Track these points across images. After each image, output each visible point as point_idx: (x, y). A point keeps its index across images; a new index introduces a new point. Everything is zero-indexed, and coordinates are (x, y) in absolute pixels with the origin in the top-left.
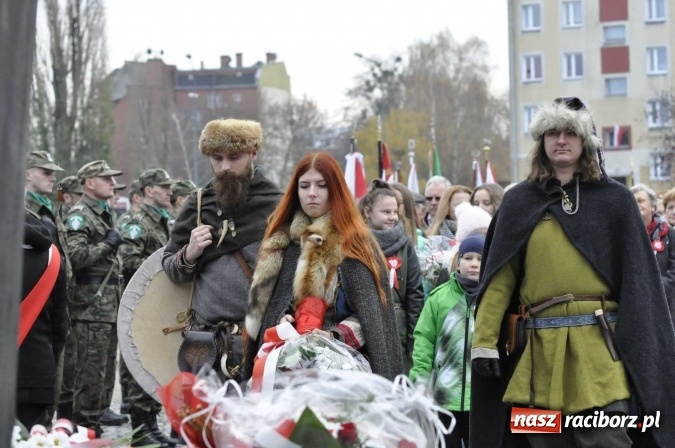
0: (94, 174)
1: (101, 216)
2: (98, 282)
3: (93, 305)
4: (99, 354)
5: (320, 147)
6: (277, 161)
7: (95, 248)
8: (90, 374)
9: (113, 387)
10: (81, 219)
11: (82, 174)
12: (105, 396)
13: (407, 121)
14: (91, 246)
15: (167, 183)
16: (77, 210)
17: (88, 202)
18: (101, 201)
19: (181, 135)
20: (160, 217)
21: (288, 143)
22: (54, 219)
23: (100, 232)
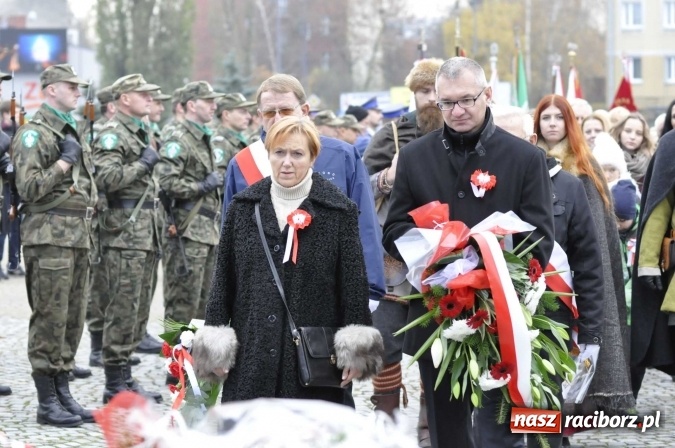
0: (130, 88)
1: (137, 134)
2: (132, 205)
3: (126, 231)
4: (133, 284)
5: (411, 37)
6: (365, 50)
7: (130, 168)
8: (122, 306)
9: (147, 319)
10: (115, 137)
11: (117, 88)
12: (138, 329)
14: (125, 166)
15: (211, 96)
16: (111, 127)
17: (123, 119)
18: (136, 118)
19: (266, 21)
20: (202, 134)
21: (377, 32)
22: (78, 139)
23: (135, 151)
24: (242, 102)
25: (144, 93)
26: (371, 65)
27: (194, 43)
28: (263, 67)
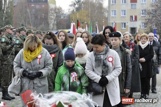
0: (8, 28)
1: (10, 38)
2: (8, 55)
3: (7, 60)
4: (8, 72)
5: (63, 18)
6: (52, 21)
7: (8, 46)
8: (6, 77)
10: (5, 39)
11: (5, 28)
13: (83, 13)
15: (25, 30)
16: (4, 37)
17: (6, 35)
18: (9, 35)
19: (30, 14)
20: (24, 38)
21: (55, 17)
23: (9, 42)
24: (32, 32)
25: (11, 29)
26: (53, 25)
27: (13, 19)
28: (29, 25)
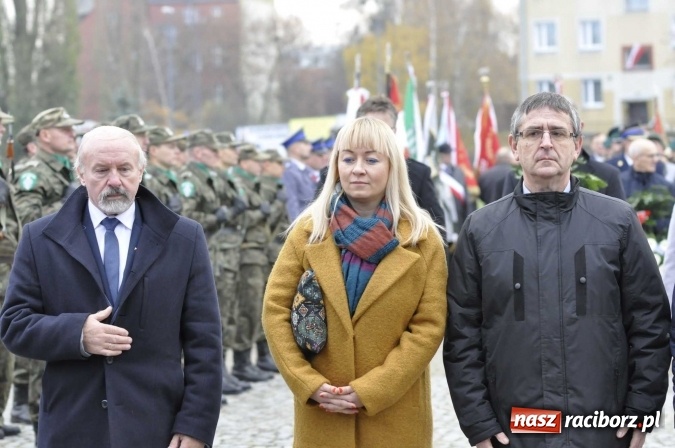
0: (50, 124)
1: (60, 172)
5: (308, 65)
6: (260, 81)
10: (34, 177)
11: (37, 124)
13: (404, 38)
14: (45, 207)
15: (142, 130)
16: (31, 167)
17: (44, 156)
18: (59, 155)
19: (154, 52)
21: (272, 61)
23: (57, 191)
24: (169, 136)
25: (66, 129)
27: (80, 77)
28: (153, 101)
